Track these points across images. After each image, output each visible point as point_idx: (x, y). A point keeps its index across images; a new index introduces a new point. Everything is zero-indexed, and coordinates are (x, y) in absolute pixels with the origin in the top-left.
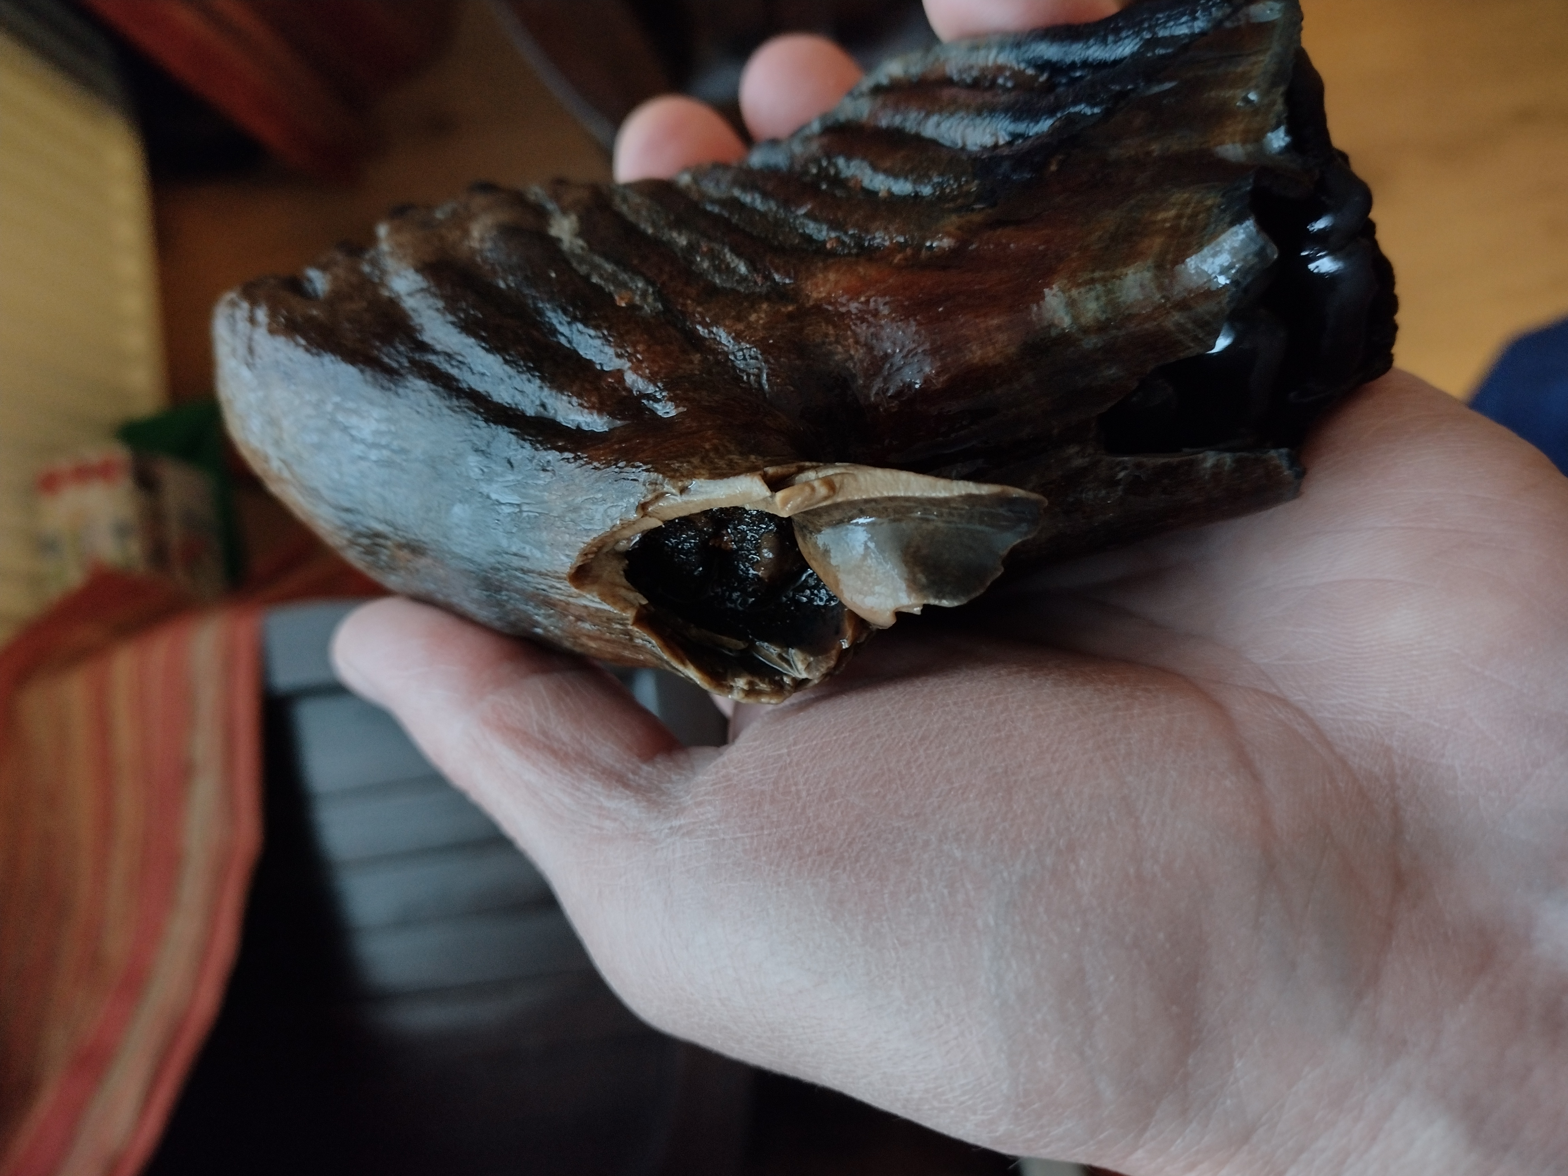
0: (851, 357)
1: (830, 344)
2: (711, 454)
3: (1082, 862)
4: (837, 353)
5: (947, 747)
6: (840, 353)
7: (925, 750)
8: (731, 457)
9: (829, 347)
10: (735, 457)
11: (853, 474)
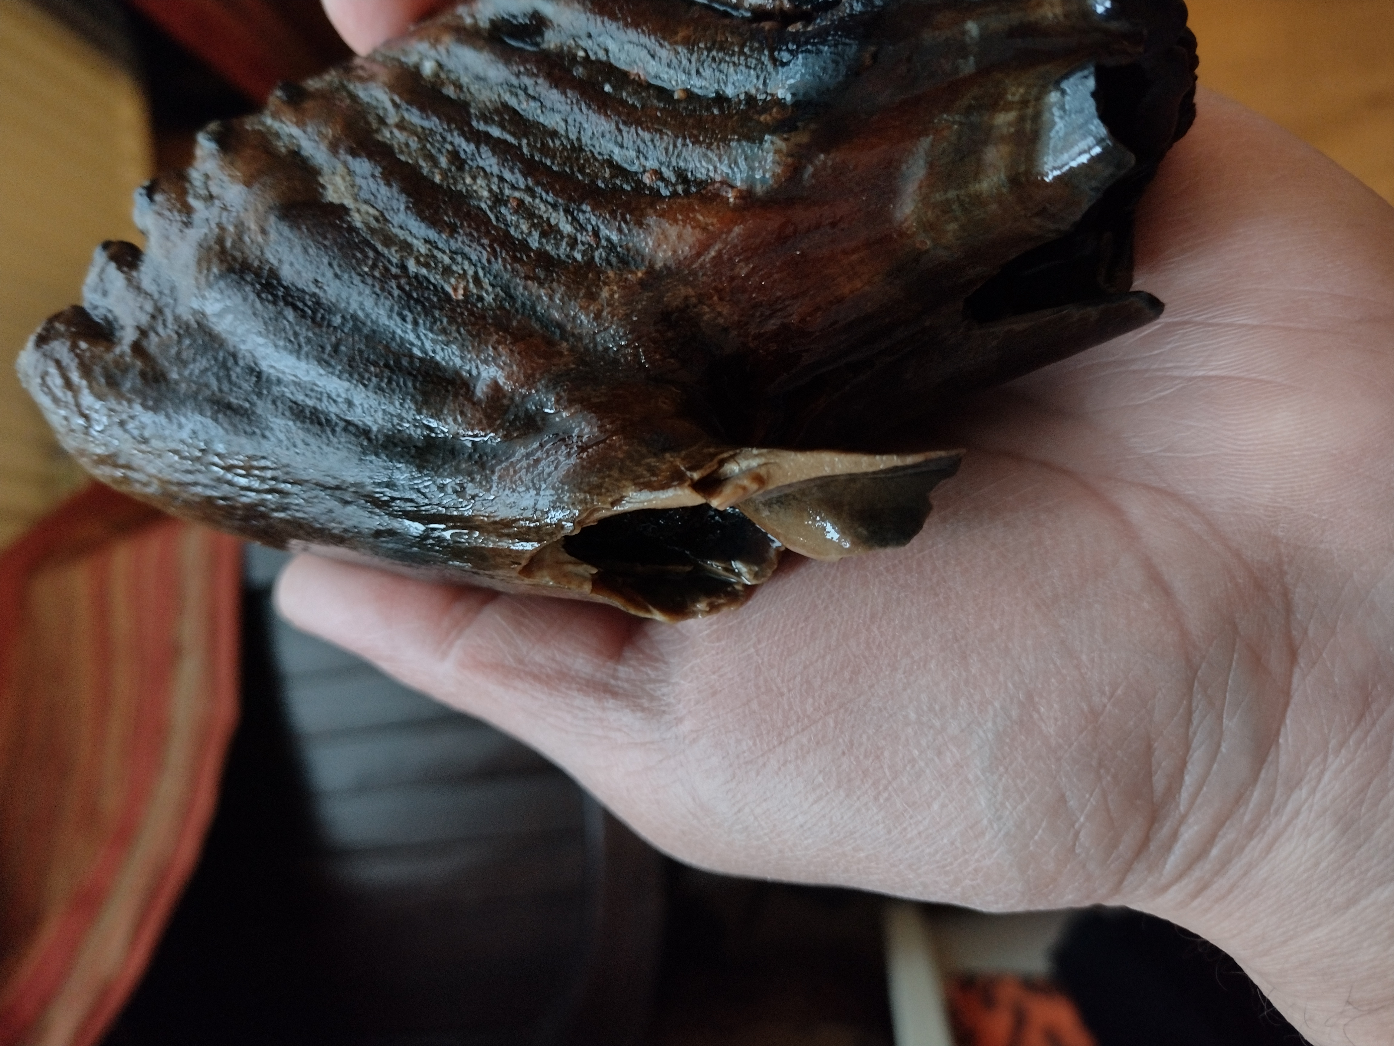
0: (720, 314)
1: (695, 306)
2: (628, 463)
3: (1042, 710)
4: (704, 314)
5: (897, 622)
6: (707, 313)
7: (879, 628)
8: (648, 461)
9: (695, 310)
10: (652, 461)
11: (775, 463)
